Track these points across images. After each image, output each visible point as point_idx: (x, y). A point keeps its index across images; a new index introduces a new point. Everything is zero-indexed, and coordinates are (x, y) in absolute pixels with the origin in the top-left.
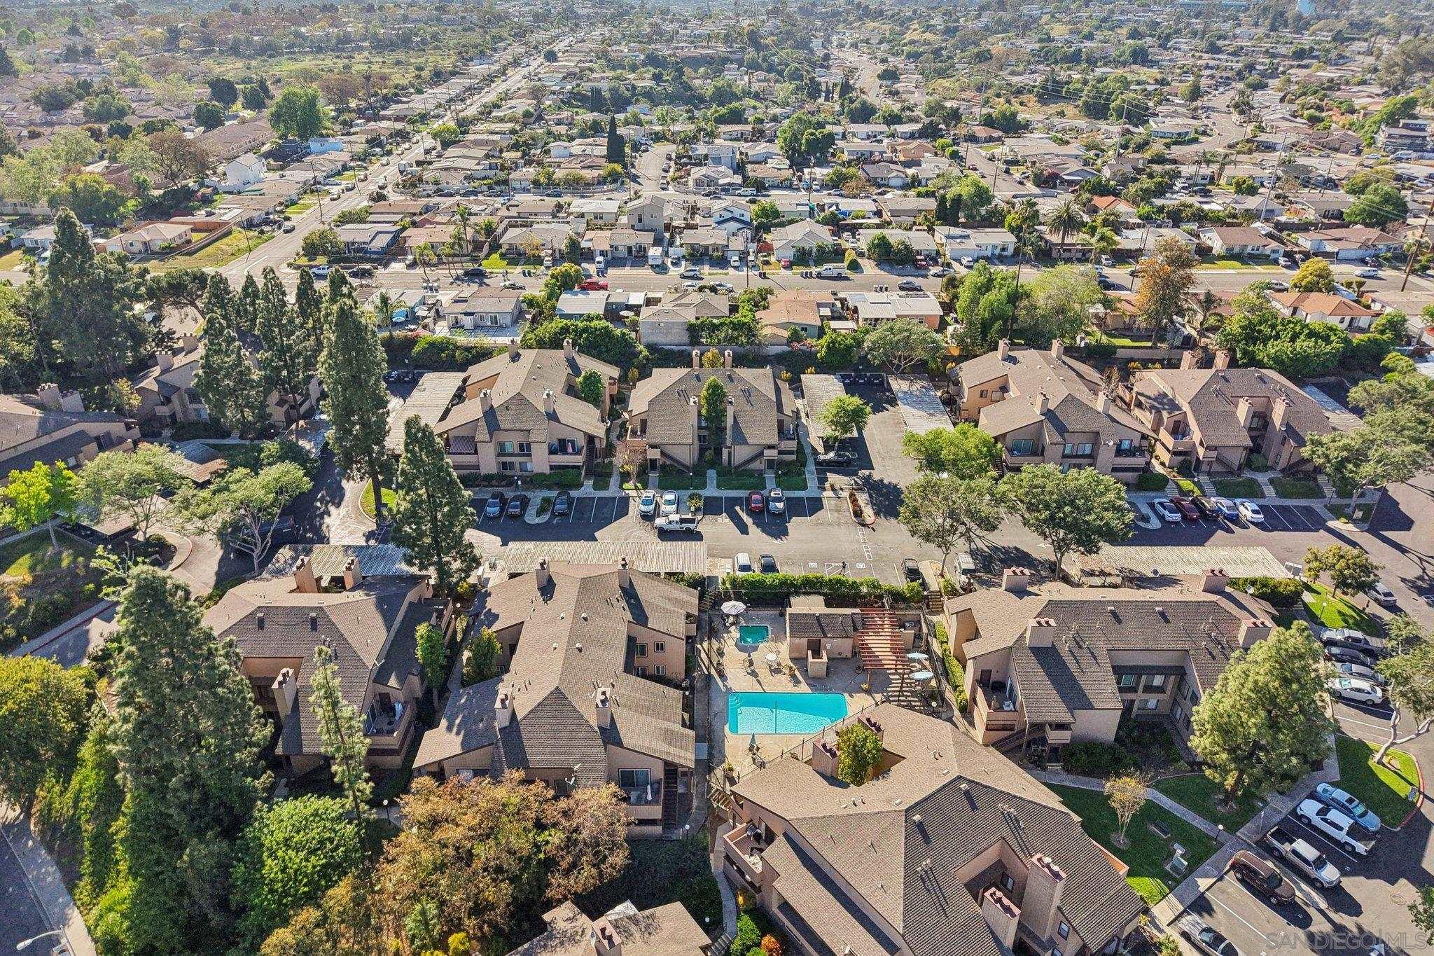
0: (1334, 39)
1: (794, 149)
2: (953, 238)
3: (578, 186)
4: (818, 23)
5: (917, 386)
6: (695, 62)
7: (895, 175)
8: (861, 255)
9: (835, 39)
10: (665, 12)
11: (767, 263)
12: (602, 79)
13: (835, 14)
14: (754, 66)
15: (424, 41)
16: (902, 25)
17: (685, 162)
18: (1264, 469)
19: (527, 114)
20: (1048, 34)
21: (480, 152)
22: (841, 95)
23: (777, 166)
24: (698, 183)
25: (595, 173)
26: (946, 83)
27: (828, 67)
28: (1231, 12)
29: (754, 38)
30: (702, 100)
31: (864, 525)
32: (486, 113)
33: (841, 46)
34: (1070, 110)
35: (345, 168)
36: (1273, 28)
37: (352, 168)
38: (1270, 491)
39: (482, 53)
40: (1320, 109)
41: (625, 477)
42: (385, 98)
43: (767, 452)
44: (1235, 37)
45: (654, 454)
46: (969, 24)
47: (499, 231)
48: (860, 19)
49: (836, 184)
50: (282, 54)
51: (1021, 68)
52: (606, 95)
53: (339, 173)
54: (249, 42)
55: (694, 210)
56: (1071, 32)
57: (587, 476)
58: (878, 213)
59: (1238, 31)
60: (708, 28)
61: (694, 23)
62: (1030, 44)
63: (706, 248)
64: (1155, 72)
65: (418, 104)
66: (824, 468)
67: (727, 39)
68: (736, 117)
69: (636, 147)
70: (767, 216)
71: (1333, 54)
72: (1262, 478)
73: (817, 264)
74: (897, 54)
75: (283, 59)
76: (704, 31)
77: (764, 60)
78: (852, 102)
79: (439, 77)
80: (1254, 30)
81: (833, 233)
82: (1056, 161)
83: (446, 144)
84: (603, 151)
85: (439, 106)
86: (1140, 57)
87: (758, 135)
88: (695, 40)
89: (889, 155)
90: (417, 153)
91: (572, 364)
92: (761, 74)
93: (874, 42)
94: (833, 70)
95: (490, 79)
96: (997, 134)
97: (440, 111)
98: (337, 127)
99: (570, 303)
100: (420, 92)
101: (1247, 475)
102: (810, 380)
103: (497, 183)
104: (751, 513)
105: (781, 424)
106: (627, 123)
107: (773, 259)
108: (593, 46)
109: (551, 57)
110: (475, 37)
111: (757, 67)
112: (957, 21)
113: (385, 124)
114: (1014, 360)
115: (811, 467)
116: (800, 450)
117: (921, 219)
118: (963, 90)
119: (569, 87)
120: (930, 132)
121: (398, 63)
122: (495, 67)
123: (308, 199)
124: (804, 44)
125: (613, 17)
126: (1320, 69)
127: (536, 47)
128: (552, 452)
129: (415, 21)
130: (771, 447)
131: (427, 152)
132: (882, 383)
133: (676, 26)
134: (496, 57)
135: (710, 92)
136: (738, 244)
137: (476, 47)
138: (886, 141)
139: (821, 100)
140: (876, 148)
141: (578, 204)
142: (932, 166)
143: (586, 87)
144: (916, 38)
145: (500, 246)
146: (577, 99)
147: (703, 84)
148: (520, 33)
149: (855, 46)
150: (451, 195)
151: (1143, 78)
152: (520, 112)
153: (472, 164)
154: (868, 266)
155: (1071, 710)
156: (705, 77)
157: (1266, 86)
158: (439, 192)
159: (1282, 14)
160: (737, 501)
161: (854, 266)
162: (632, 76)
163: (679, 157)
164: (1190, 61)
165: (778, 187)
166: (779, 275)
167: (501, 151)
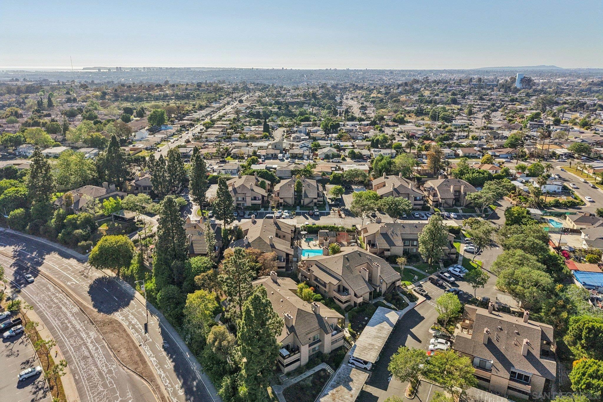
0: (526, 95)
1: (326, 129)
2: (376, 151)
3: (254, 139)
4: (339, 91)
5: (360, 187)
6: (293, 104)
7: (359, 136)
8: (346, 157)
9: (345, 97)
10: (281, 88)
11: (316, 159)
12: (260, 109)
13: (345, 88)
14: (314, 105)
15: (194, 96)
16: (370, 91)
17: (289, 133)
18: (460, 206)
19: (234, 119)
20: (422, 94)
21: (220, 130)
22: (345, 114)
23: (321, 133)
24: (294, 138)
25: (260, 135)
26: (383, 110)
27: (342, 106)
28: (491, 87)
29: (314, 95)
30: (295, 115)
31: (342, 218)
32: (220, 118)
33: (347, 99)
34: (426, 118)
35: (174, 134)
36: (505, 92)
37: (176, 134)
38: (461, 211)
39: (216, 100)
40: (513, 117)
41: (273, 207)
42: (183, 114)
43: (314, 200)
44: (491, 95)
45: (281, 201)
46: (394, 91)
47: (230, 150)
48: (354, 90)
49: (340, 138)
50: (144, 101)
51: (410, 105)
52: (261, 113)
53: (172, 136)
54: (132, 97)
55: (293, 145)
56: (431, 93)
57: (262, 207)
58: (353, 146)
59: (492, 93)
60: (298, 92)
61: (292, 91)
62: (415, 98)
63: (297, 154)
64: (459, 107)
65: (196, 116)
66: (331, 206)
67: (304, 96)
68: (307, 119)
69: (273, 128)
70: (316, 146)
71: (524, 101)
72: (459, 208)
73: (332, 158)
74: (367, 101)
75: (145, 102)
76: (296, 93)
77: (318, 103)
78: (348, 116)
79: (201, 108)
80: (498, 93)
81: (338, 151)
82: (415, 131)
83: (207, 128)
84: (262, 129)
85: (203, 116)
86: (455, 102)
87: (315, 125)
88: (292, 97)
89: (359, 130)
90: (198, 130)
91: (257, 179)
92: (317, 108)
93: (359, 97)
94: (343, 107)
95: (220, 109)
96: (396, 124)
97: (203, 118)
98: (169, 123)
99: (254, 167)
100: (196, 112)
101: (455, 207)
102: (328, 186)
103: (227, 138)
104: (309, 215)
105: (318, 194)
106: (269, 121)
107: (318, 158)
108: (256, 98)
109: (241, 101)
110: (212, 95)
111: (315, 105)
112: (390, 90)
113: (185, 122)
114: (388, 178)
115: (327, 206)
116: (324, 201)
117: (366, 147)
118: (389, 112)
119: (248, 111)
120: (373, 123)
121: (186, 103)
122: (221, 105)
123: (163, 143)
124: (333, 98)
125: (262, 89)
126: (519, 105)
127: (235, 99)
128: (252, 200)
129: (190, 90)
130: (315, 199)
131: (201, 130)
132: (350, 188)
133: (285, 92)
134: (221, 101)
135: (298, 113)
136: (307, 153)
137: (213, 98)
138: (358, 127)
139: (338, 116)
140: (354, 128)
141: (254, 144)
142: (372, 133)
143: (254, 111)
144: (375, 96)
145: (231, 154)
146: (251, 115)
147: (295, 110)
148: (228, 94)
149: (352, 99)
150: (212, 142)
151: (453, 108)
152: (232, 118)
153: (218, 133)
154: (348, 160)
155: (390, 246)
156: (296, 109)
157: (498, 110)
158: (207, 141)
159: (509, 87)
160: (305, 213)
161: (344, 159)
162: (270, 108)
163: (287, 131)
164: (472, 103)
165: (321, 140)
166: (320, 162)
167: (227, 129)
